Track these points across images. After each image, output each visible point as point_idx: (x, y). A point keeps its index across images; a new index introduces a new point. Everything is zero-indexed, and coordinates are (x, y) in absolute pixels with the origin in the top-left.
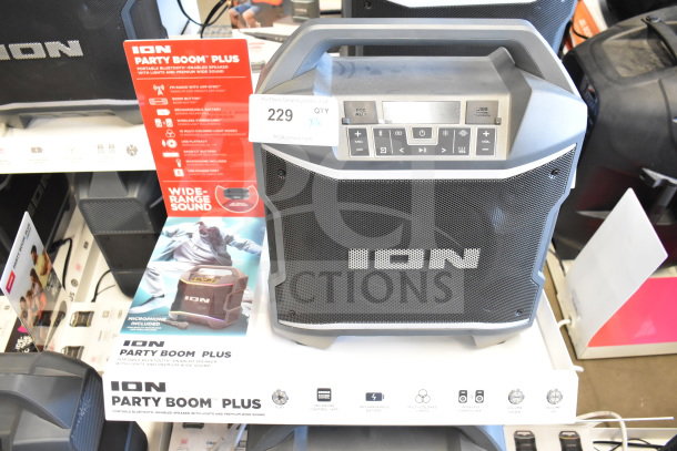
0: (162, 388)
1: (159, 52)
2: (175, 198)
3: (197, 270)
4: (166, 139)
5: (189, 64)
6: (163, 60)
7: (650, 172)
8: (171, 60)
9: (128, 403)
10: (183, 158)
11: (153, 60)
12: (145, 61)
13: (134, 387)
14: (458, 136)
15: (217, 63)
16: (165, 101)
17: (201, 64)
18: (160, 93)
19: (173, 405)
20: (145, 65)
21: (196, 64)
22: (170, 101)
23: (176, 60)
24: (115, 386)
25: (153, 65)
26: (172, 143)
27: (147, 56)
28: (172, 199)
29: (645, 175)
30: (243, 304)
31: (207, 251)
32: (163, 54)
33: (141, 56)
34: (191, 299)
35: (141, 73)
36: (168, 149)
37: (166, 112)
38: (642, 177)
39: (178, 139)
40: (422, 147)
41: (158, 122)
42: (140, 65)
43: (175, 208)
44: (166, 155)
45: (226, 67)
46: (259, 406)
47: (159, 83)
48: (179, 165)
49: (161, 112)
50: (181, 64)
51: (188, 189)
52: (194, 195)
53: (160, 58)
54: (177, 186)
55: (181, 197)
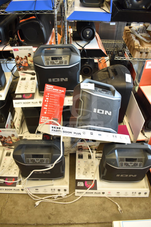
4: (46, 105)
5: (55, 90)
6: (51, 89)
8: (52, 89)
10: (47, 109)
11: (49, 88)
12: (48, 88)
15: (60, 91)
16: (48, 97)
17: (57, 91)
18: (48, 95)
19: (64, 132)
20: (48, 89)
21: (56, 91)
22: (49, 97)
23: (53, 89)
25: (49, 89)
26: (46, 106)
27: (49, 87)
28: (42, 119)
32: (52, 88)
33: (48, 87)
36: (45, 107)
37: (48, 99)
39: (48, 105)
41: (46, 101)
42: (47, 89)
43: (41, 121)
45: (61, 92)
47: (48, 93)
48: (46, 111)
50: (54, 90)
52: (47, 119)
53: (51, 88)
54: (44, 116)
55: (44, 119)
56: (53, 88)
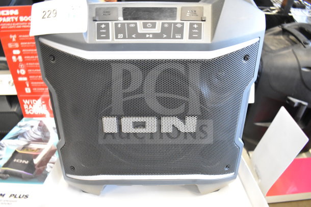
1: (11, 14)
2: (27, 106)
3: (28, 145)
4: (19, 69)
5: (29, 22)
6: (15, 20)
7: (291, 99)
8: (19, 19)
10: (29, 80)
11: (8, 19)
12: (4, 20)
14: (175, 28)
16: (17, 45)
18: (14, 40)
20: (5, 22)
22: (20, 45)
23: (22, 19)
25: (8, 22)
26: (23, 72)
27: (6, 16)
28: (26, 107)
29: (289, 100)
30: (48, 165)
31: (39, 135)
32: (14, 15)
33: (2, 16)
34: (18, 161)
35: (2, 28)
36: (21, 75)
37: (18, 52)
38: (287, 102)
39: (27, 69)
40: (149, 34)
41: (14, 58)
42: (2, 22)
43: (27, 112)
44: (20, 79)
47: (13, 33)
48: (28, 85)
50: (24, 22)
51: (33, 101)
53: (12, 18)
54: (27, 98)
55: (30, 106)
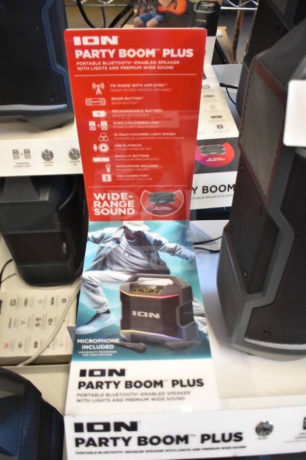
0: (133, 427)
1: (104, 42)
2: (100, 203)
3: (136, 279)
4: (98, 144)
5: (136, 58)
6: (107, 54)
8: (116, 54)
9: (94, 445)
10: (113, 163)
11: (95, 54)
12: (86, 54)
13: (101, 427)
15: (169, 58)
16: (103, 102)
17: (150, 58)
18: (99, 92)
19: (146, 444)
20: (87, 59)
21: (144, 59)
22: (109, 101)
23: (123, 53)
24: (79, 427)
25: (96, 60)
26: (104, 148)
27: (90, 48)
28: (96, 204)
30: (196, 318)
31: (139, 258)
32: (108, 46)
33: (83, 48)
34: (139, 314)
35: (79, 69)
36: (99, 154)
37: (102, 114)
41: (92, 125)
42: (81, 59)
43: (97, 212)
44: (96, 160)
45: (178, 62)
46: (241, 439)
47: (98, 83)
48: (108, 170)
49: (95, 114)
50: (127, 58)
51: (113, 194)
52: (120, 200)
53: (103, 51)
54: (104, 191)
55: (105, 202)
56: (117, 48)
